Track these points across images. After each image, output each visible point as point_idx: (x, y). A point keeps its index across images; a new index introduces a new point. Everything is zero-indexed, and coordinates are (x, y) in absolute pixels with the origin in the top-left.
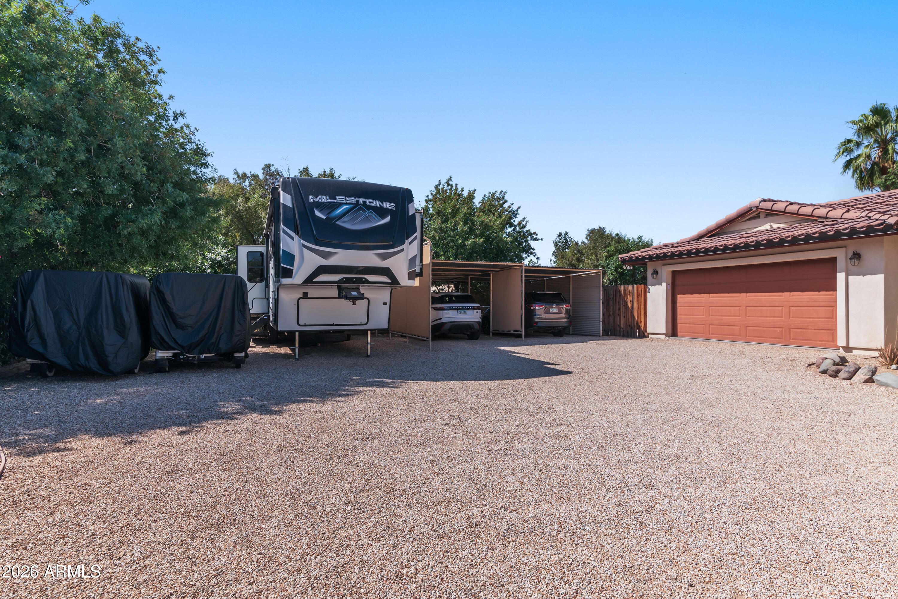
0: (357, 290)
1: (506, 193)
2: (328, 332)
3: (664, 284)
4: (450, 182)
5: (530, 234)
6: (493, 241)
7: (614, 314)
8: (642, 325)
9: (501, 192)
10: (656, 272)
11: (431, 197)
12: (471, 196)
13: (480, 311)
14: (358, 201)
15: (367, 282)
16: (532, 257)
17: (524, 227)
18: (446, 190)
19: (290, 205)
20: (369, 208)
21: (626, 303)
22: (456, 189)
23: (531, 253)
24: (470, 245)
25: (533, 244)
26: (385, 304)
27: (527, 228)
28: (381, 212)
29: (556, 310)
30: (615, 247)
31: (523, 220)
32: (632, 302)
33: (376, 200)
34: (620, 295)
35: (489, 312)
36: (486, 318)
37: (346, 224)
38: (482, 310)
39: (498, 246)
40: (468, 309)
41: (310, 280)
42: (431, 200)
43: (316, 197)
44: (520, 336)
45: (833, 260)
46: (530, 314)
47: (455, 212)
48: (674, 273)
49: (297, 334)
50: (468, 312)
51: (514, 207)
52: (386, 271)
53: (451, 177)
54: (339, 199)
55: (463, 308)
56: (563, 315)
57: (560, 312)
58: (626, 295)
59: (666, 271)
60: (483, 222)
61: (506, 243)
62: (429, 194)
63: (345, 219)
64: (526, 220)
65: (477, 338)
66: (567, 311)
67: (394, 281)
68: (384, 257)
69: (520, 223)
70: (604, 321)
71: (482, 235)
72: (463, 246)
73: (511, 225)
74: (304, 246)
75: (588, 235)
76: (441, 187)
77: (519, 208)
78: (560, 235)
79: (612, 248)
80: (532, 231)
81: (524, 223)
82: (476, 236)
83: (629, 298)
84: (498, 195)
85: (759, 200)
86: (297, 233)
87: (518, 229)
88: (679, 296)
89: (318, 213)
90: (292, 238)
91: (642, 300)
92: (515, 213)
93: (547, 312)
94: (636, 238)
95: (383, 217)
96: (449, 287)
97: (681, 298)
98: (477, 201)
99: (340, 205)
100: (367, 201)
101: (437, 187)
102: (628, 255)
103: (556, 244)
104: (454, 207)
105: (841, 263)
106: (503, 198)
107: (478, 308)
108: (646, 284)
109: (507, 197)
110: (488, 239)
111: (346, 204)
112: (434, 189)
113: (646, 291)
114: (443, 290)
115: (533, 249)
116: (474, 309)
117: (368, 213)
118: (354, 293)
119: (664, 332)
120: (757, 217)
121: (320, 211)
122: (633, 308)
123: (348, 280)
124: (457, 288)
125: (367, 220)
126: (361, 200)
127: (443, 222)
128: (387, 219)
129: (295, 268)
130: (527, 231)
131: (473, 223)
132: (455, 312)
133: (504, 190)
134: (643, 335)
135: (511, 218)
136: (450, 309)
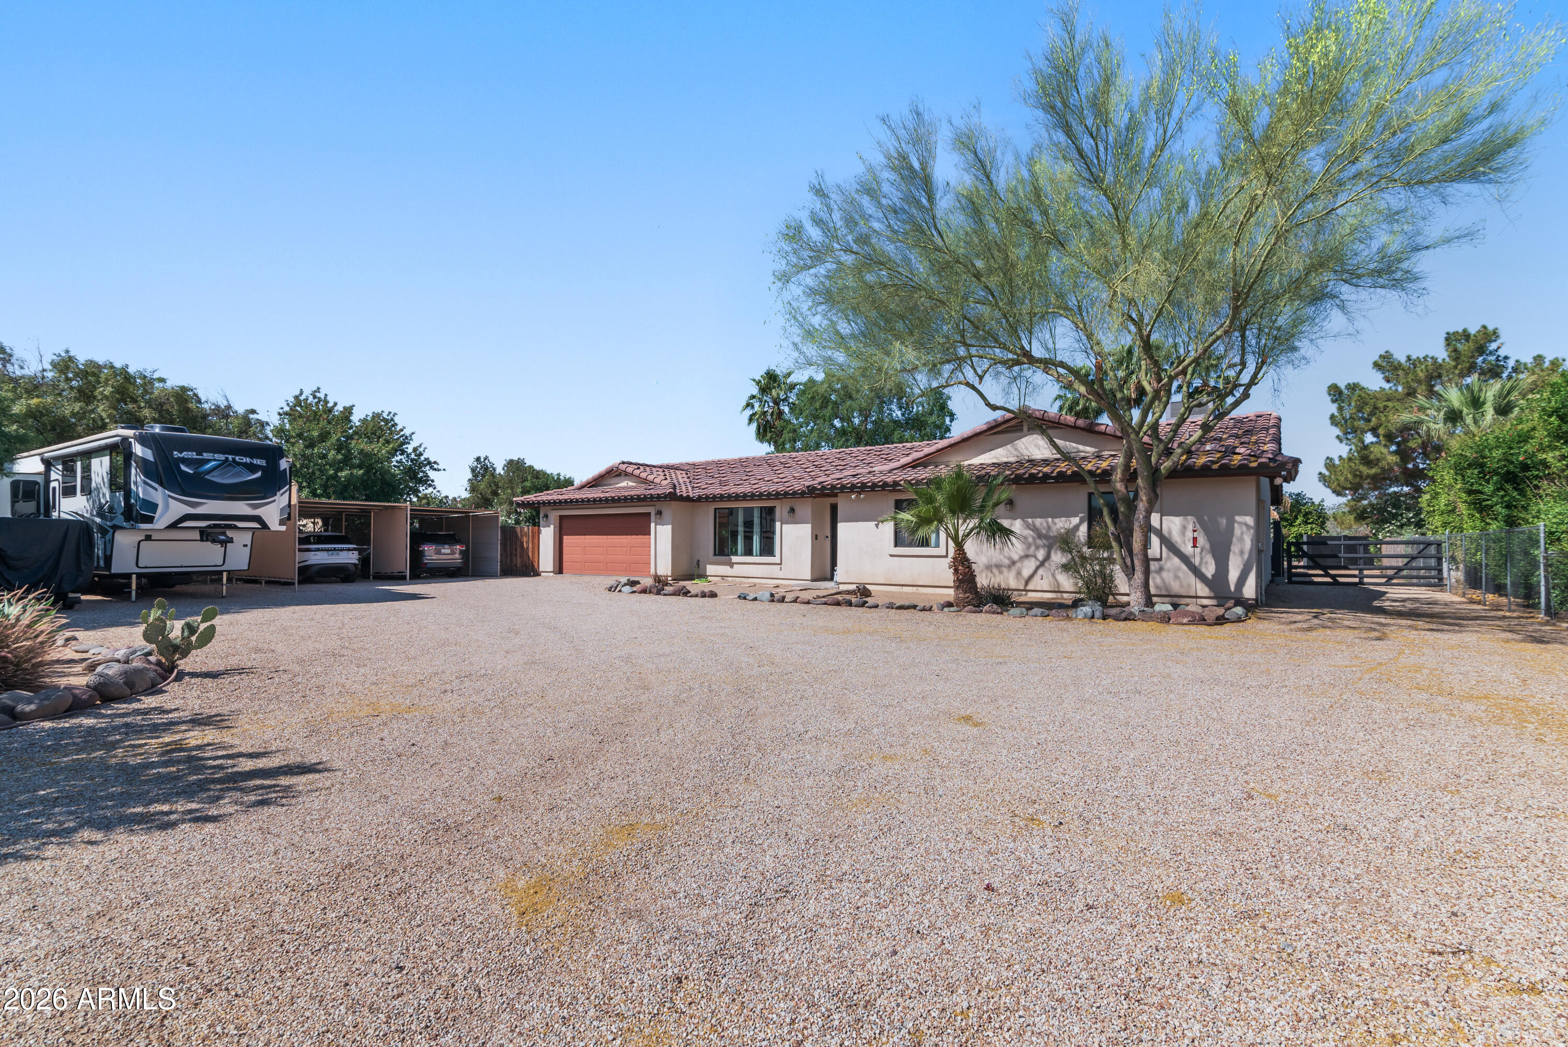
0: (224, 534)
1: (395, 414)
2: (170, 573)
3: (552, 526)
4: (317, 394)
5: (429, 463)
6: (376, 472)
7: (511, 554)
8: (536, 564)
9: (390, 413)
10: (546, 516)
11: (287, 409)
12: (348, 411)
13: (356, 553)
14: (227, 458)
15: (236, 527)
16: (430, 490)
17: (421, 454)
18: (311, 404)
19: (152, 459)
20: (239, 464)
21: (522, 543)
22: (326, 402)
23: (430, 485)
24: (345, 477)
25: (432, 474)
26: (245, 546)
27: (425, 455)
28: (252, 468)
29: (448, 551)
30: (533, 483)
31: (420, 446)
32: (528, 542)
33: (245, 456)
34: (517, 536)
35: (369, 554)
36: (365, 560)
37: (216, 478)
38: (360, 551)
39: (383, 477)
40: (342, 550)
41: (173, 526)
42: (286, 414)
43: (181, 453)
44: (404, 578)
45: (649, 514)
46: (416, 556)
47: (324, 436)
48: (561, 517)
49: (134, 576)
50: (341, 553)
51: (407, 432)
52: (258, 519)
53: (319, 388)
54: (206, 456)
55: (335, 549)
56: (457, 556)
57: (453, 553)
58: (522, 535)
59: (554, 515)
60: (362, 450)
61: (394, 476)
62: (284, 405)
63: (214, 473)
64: (423, 446)
65: (352, 581)
66: (461, 552)
67: (265, 526)
68: (255, 507)
69: (415, 450)
70: (501, 561)
71: (360, 467)
72: (335, 477)
73: (403, 452)
74: (169, 496)
75: (505, 466)
76: (302, 398)
77: (413, 433)
78: (478, 459)
79: (528, 484)
80: (432, 460)
81: (421, 449)
82: (352, 467)
83: (525, 539)
84: (385, 415)
85: (619, 461)
86: (161, 484)
87: (413, 456)
88: (565, 537)
89: (183, 468)
90: (156, 489)
91: (536, 541)
92: (407, 440)
93: (438, 552)
94: (555, 473)
95: (254, 472)
96: (314, 523)
97: (566, 539)
98: (356, 418)
99: (209, 461)
100: (237, 458)
101: (296, 398)
102: (522, 498)
103: (473, 470)
104: (322, 429)
105: (653, 517)
106: (392, 420)
107: (354, 549)
108: (539, 526)
109: (396, 419)
110: (369, 469)
111: (215, 460)
112: (293, 400)
113: (539, 532)
114: (304, 526)
115: (433, 481)
116: (349, 550)
117: (238, 469)
118: (222, 537)
119: (552, 570)
120: (619, 475)
121: (187, 466)
122: (528, 548)
123: (216, 526)
124: (325, 524)
125: (238, 475)
126: (230, 457)
127: (307, 447)
128: (259, 474)
129: (157, 516)
130: (426, 459)
131: (349, 451)
132: (325, 553)
133: (393, 412)
134: (537, 574)
135: (403, 444)
136: (318, 550)
